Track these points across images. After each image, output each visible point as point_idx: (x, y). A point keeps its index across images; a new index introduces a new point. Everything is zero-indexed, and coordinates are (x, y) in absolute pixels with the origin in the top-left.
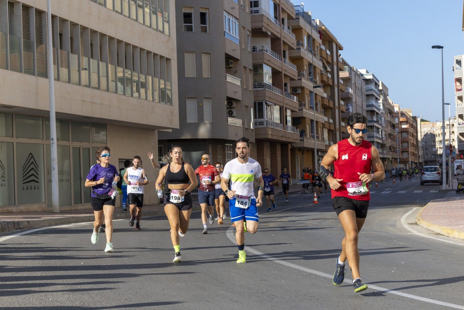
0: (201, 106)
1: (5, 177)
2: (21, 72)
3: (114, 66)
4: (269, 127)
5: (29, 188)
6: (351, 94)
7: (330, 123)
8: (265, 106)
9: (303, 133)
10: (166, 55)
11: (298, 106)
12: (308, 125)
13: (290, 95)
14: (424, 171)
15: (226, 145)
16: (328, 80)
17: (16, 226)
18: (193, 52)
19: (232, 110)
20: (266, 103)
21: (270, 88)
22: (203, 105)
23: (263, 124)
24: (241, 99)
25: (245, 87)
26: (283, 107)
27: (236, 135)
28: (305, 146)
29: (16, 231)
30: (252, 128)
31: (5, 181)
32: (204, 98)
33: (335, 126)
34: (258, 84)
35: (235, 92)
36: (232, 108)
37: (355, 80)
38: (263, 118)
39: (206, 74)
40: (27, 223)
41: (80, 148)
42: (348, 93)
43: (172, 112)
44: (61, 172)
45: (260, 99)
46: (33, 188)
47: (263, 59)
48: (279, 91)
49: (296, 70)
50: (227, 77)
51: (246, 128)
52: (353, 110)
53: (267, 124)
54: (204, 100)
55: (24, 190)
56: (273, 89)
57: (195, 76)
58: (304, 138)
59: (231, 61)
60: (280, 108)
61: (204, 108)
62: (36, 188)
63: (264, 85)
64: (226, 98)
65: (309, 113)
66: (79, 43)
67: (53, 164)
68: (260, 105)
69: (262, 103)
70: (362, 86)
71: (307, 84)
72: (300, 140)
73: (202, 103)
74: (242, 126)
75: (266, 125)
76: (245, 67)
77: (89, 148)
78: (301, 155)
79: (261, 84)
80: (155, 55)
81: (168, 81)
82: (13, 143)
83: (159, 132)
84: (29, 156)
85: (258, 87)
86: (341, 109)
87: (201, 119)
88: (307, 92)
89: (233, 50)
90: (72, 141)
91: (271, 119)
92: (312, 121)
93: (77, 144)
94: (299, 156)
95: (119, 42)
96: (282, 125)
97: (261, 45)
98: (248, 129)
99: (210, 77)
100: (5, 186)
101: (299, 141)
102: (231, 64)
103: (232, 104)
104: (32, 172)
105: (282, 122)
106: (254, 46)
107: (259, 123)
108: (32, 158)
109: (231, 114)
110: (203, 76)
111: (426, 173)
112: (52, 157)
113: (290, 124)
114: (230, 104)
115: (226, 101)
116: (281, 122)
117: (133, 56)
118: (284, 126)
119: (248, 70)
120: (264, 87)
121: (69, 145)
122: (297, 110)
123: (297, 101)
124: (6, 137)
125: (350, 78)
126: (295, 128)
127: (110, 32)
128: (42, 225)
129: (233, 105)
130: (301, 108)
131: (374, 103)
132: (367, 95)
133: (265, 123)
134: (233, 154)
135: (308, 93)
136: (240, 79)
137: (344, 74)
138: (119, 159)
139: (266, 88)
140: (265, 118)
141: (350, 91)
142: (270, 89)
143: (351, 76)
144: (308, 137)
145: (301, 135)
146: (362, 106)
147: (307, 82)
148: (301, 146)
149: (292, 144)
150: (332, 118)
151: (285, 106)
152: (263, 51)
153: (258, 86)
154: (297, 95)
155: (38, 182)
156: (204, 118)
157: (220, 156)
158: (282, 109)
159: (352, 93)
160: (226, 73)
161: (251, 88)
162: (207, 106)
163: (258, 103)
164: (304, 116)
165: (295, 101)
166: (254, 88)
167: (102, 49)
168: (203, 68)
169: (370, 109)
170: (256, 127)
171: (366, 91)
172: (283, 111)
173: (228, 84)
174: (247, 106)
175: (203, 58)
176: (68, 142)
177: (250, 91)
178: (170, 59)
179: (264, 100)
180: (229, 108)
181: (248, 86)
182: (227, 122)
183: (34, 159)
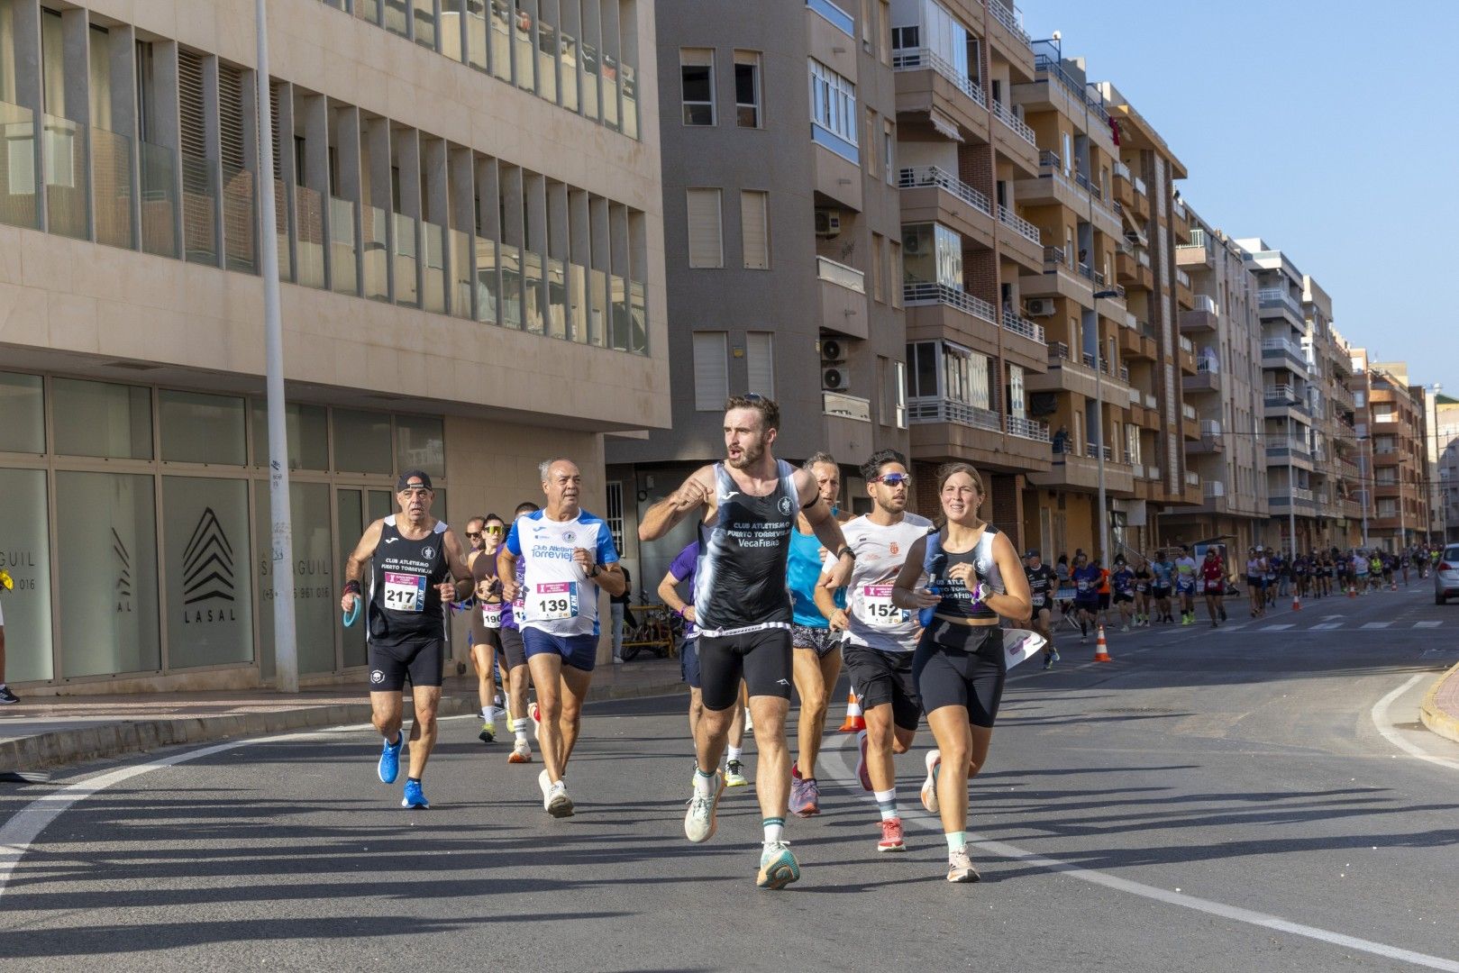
0: (742, 357)
1: (128, 584)
2: (177, 256)
3: (467, 236)
4: (955, 421)
5: (204, 617)
6: (1214, 316)
7: (1147, 410)
8: (941, 357)
9: (1060, 441)
10: (628, 200)
11: (1044, 356)
12: (1077, 417)
13: (1020, 320)
14: (1446, 558)
16: (1140, 274)
17: (162, 736)
18: (713, 190)
19: (838, 369)
20: (946, 349)
21: (958, 298)
22: (745, 353)
23: (936, 414)
24: (864, 335)
25: (877, 298)
26: (997, 358)
27: (851, 447)
28: (1069, 481)
29: (162, 749)
30: (900, 424)
31: (128, 594)
32: (749, 332)
33: (1163, 416)
34: (918, 287)
35: (847, 314)
36: (837, 363)
37: (1226, 274)
38: (935, 393)
39: (754, 256)
40: (196, 726)
41: (360, 491)
42: (1205, 313)
43: (648, 378)
44: (302, 565)
45: (924, 336)
46: (216, 615)
47: (934, 207)
48: (985, 309)
49: (1038, 243)
50: (820, 263)
51: (881, 426)
52: (1219, 368)
53: (948, 414)
54: (749, 337)
55: (187, 622)
56: (965, 301)
57: (722, 265)
58: (1064, 455)
59: (832, 216)
60: (990, 363)
61: (750, 364)
62: (227, 615)
63: (938, 291)
64: (817, 332)
65: (1080, 378)
66: (355, 165)
67: (278, 543)
68: (927, 352)
69: (932, 346)
70: (1247, 293)
71: (1074, 285)
72: (1054, 464)
73: (744, 348)
74: (868, 420)
75: (944, 414)
76: (877, 236)
78: (1056, 511)
79: (930, 286)
80: (594, 199)
81: (635, 279)
82: (154, 476)
83: (608, 439)
84: (204, 515)
85: (918, 298)
86: (1182, 364)
88: (1073, 312)
89: (841, 182)
90: (338, 470)
91: (961, 398)
92: (1090, 402)
93: (353, 480)
94: (1048, 512)
95: (482, 159)
96: (995, 415)
97: (928, 166)
98: (888, 428)
99: (767, 267)
100: (129, 610)
101: (1050, 465)
102: (833, 226)
103: (837, 352)
104: (214, 567)
105: (996, 407)
106: (905, 168)
107: (923, 409)
108: (214, 523)
109: (833, 383)
110: (745, 262)
111: (1453, 565)
112: (274, 520)
113: (1019, 412)
114: (832, 350)
115: (818, 340)
116: (992, 407)
117: (525, 204)
118: (1001, 420)
119: (886, 242)
120: (938, 296)
121: (327, 481)
122: (1043, 369)
123: (1041, 338)
124: (132, 458)
125: (1210, 265)
126: (1036, 424)
127: (453, 130)
128: (244, 730)
129: (841, 351)
130: (1055, 362)
131: (1286, 344)
132: (1266, 322)
133: (942, 410)
135: (1079, 316)
136: (862, 273)
137: (1190, 255)
139: (945, 298)
140: (941, 396)
141: (1212, 306)
142: (958, 304)
143: (1214, 262)
144: (1079, 454)
145: (1057, 448)
146: (1249, 353)
147: (1073, 281)
148: (1055, 480)
149: (1028, 475)
150: (1154, 394)
151: (1004, 356)
152: (932, 184)
153: (918, 292)
154: (1042, 320)
155: (232, 599)
158: (995, 365)
159: (1217, 314)
160: (818, 254)
161: (896, 300)
162: (759, 358)
163: (919, 345)
164: (1065, 386)
165: (1036, 339)
166: (906, 299)
167: (430, 183)
168: (744, 239)
169: (1273, 362)
170: (914, 422)
171: (1261, 306)
172: (999, 371)
173: (825, 289)
174: (886, 355)
175: (744, 208)
176: (322, 473)
177: (894, 309)
178: (641, 213)
179: (938, 338)
180: (827, 364)
181: (887, 292)
182: (822, 406)
183: (218, 525)
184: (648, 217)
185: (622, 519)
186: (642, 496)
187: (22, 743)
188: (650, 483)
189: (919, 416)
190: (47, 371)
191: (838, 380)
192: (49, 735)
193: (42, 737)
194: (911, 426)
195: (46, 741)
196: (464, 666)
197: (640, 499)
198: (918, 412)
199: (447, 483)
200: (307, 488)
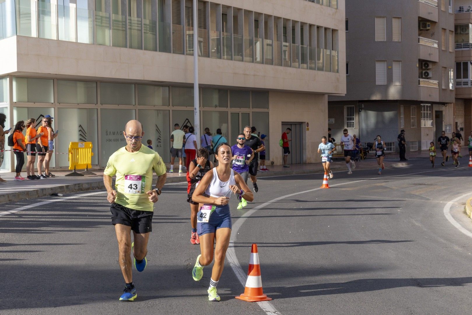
0: (391, 69)
1: (160, 140)
2: (170, 52)
8: (470, 66)
15: (422, 104)
18: (384, 17)
19: (428, 71)
20: (471, 63)
23: (468, 84)
24: (437, 60)
25: (443, 49)
27: (430, 96)
30: (451, 88)
31: (160, 142)
32: (394, 61)
34: (463, 44)
35: (430, 54)
36: (428, 69)
38: (467, 78)
39: (396, 37)
41: (239, 113)
43: (338, 79)
45: (462, 60)
47: (469, 19)
50: (420, 39)
51: (443, 89)
54: (393, 63)
57: (386, 41)
59: (428, 23)
61: (394, 71)
64: (417, 61)
68: (466, 64)
69: (467, 63)
73: (392, 66)
74: (438, 87)
75: (470, 85)
76: (444, 29)
77: (249, 113)
79: (468, 44)
80: (319, 27)
81: (334, 50)
82: (169, 110)
84: (186, 120)
85: (463, 48)
87: (390, 80)
89: (429, 13)
90: (231, 107)
93: (236, 110)
95: (277, 18)
97: (468, 6)
98: (447, 89)
99: (400, 41)
100: (161, 146)
102: (428, 26)
106: (460, 6)
108: (189, 123)
109: (426, 76)
110: (393, 39)
112: (195, 124)
114: (426, 65)
115: (417, 63)
119: (448, 31)
120: (469, 47)
121: (227, 110)
124: (163, 106)
129: (429, 66)
133: (469, 83)
134: (431, 113)
136: (437, 41)
138: (282, 122)
140: (470, 78)
152: (469, 11)
153: (463, 46)
156: (394, 81)
157: (414, 116)
160: (419, 36)
161: (451, 49)
162: (397, 69)
163: (463, 63)
166: (456, 48)
168: (393, 32)
173: (421, 47)
174: (446, 67)
175: (393, 23)
176: (226, 108)
177: (450, 52)
178: (337, 30)
179: (469, 61)
180: (425, 69)
181: (447, 47)
182: (418, 84)
183: (190, 123)
184: (339, 31)
185: (354, 117)
186: (360, 110)
187: (67, 186)
188: (363, 106)
189: (462, 85)
190: (136, 83)
191: (428, 75)
192: (79, 184)
193: (76, 184)
194: (456, 89)
195: (77, 186)
196: (273, 162)
197: (359, 111)
198: (462, 83)
199: (269, 110)
200: (220, 113)
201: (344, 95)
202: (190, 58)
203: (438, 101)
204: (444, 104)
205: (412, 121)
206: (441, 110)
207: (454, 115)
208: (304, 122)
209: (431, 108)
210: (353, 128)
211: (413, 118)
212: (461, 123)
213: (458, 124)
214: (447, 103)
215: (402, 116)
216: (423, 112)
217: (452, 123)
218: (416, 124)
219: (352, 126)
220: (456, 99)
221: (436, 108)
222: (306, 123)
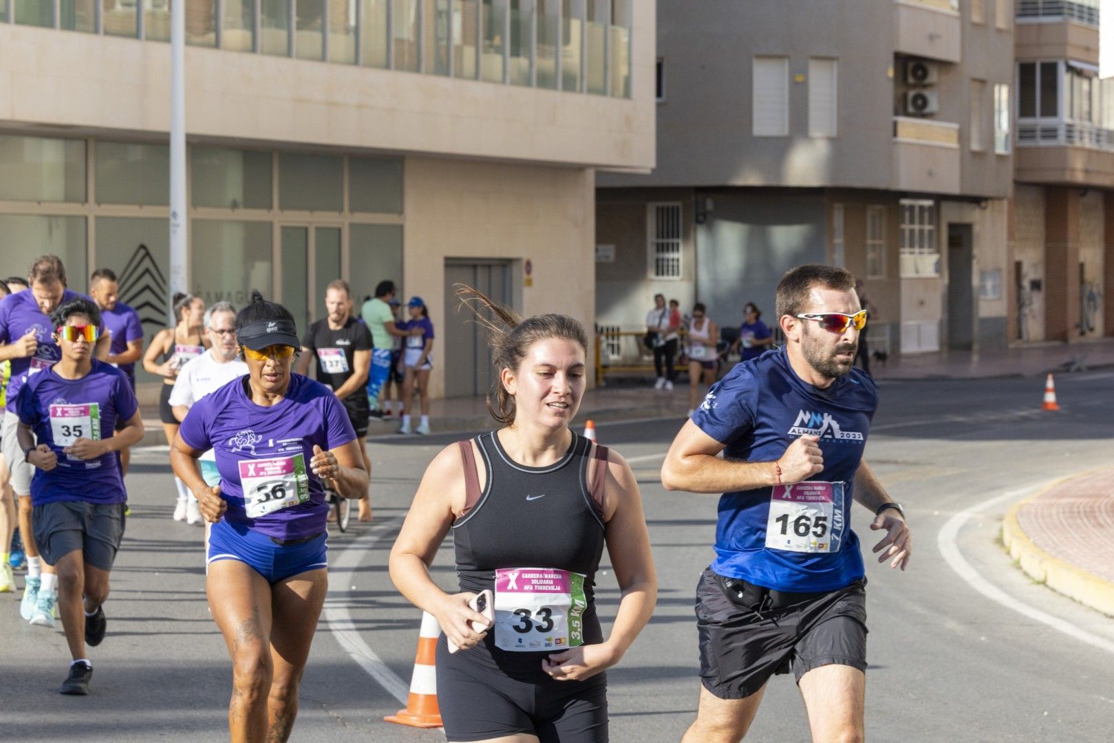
0: (803, 83)
4: (1078, 144)
8: (1064, 78)
15: (906, 202)
19: (927, 93)
20: (1070, 69)
21: (1091, 15)
22: (808, 79)
23: (1056, 137)
24: (953, 55)
25: (976, 18)
27: (931, 174)
30: (1000, 149)
32: (812, 58)
34: (1044, 3)
35: (932, 38)
36: (926, 86)
38: (1055, 114)
41: (307, 228)
43: (628, 120)
44: (240, 296)
45: (1038, 57)
51: (973, 152)
53: (1071, 137)
54: (812, 63)
61: (812, 89)
64: (891, 58)
67: (174, 282)
68: (1050, 70)
69: (1054, 66)
73: (806, 74)
74: (957, 146)
75: (1065, 137)
77: (339, 229)
81: (616, 23)
82: (87, 217)
84: (137, 251)
85: (1044, 14)
87: (799, 126)
91: (1090, 119)
93: (298, 218)
98: (984, 155)
103: (925, 74)
104: (147, 296)
107: (1037, 131)
108: (147, 258)
109: (920, 109)
112: (173, 263)
114: (920, 73)
115: (890, 66)
121: (269, 219)
124: (66, 202)
129: (929, 74)
133: (1062, 133)
134: (935, 232)
138: (447, 259)
140: (1062, 116)
142: (1090, 20)
153: (1043, 8)
155: (166, 326)
156: (811, 123)
157: (880, 239)
161: (1002, 18)
162: (822, 84)
163: (1041, 64)
166: (1017, 16)
170: (1020, 146)
173: (904, 13)
174: (984, 78)
176: (266, 212)
177: (999, 31)
179: (1061, 57)
180: (914, 86)
181: (989, 14)
182: (891, 133)
183: (152, 260)
185: (679, 241)
186: (701, 218)
189: (1038, 139)
191: (925, 102)
194: (1018, 151)
197: (698, 222)
198: (1038, 134)
199: (404, 219)
200: (249, 226)
201: (648, 171)
202: (158, 49)
203: (955, 190)
204: (976, 201)
205: (871, 256)
206: (966, 219)
207: (1011, 236)
208: (518, 260)
209: (935, 213)
210: (676, 278)
211: (874, 246)
212: (1035, 266)
213: (1026, 268)
214: (986, 199)
215: (839, 240)
216: (906, 227)
217: (1004, 264)
218: (884, 267)
219: (673, 271)
220: (1019, 184)
221: (951, 214)
222: (524, 263)
